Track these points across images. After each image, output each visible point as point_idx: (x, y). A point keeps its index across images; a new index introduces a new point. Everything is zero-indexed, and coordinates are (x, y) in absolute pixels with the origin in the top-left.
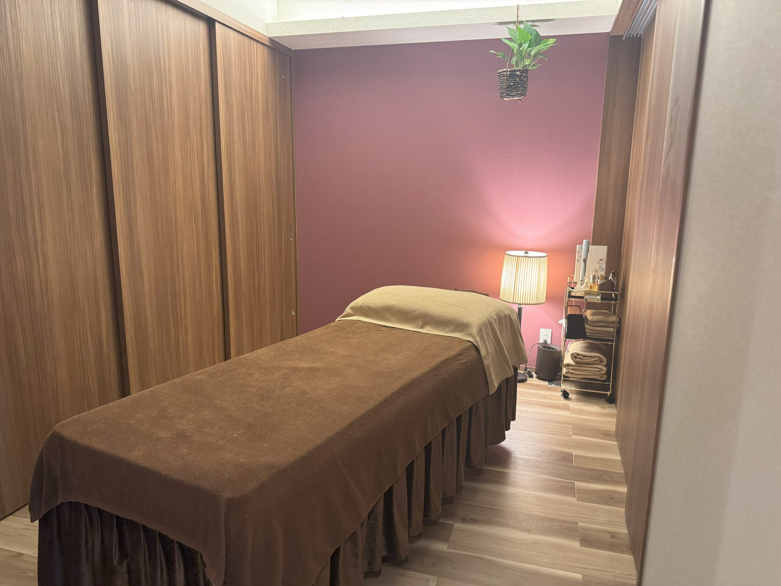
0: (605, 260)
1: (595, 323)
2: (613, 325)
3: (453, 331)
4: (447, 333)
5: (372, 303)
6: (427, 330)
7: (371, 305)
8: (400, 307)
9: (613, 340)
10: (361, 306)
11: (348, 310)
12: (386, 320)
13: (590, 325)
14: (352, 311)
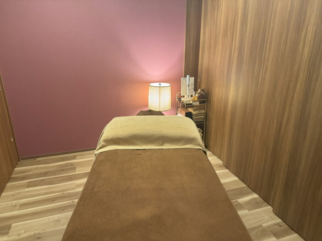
0: (193, 84)
1: (196, 115)
2: (204, 114)
3: (185, 144)
4: (181, 146)
5: (120, 135)
6: (167, 146)
7: (120, 137)
8: (142, 134)
9: (204, 121)
10: (112, 138)
11: (101, 142)
12: (134, 144)
13: (194, 116)
14: (105, 143)
